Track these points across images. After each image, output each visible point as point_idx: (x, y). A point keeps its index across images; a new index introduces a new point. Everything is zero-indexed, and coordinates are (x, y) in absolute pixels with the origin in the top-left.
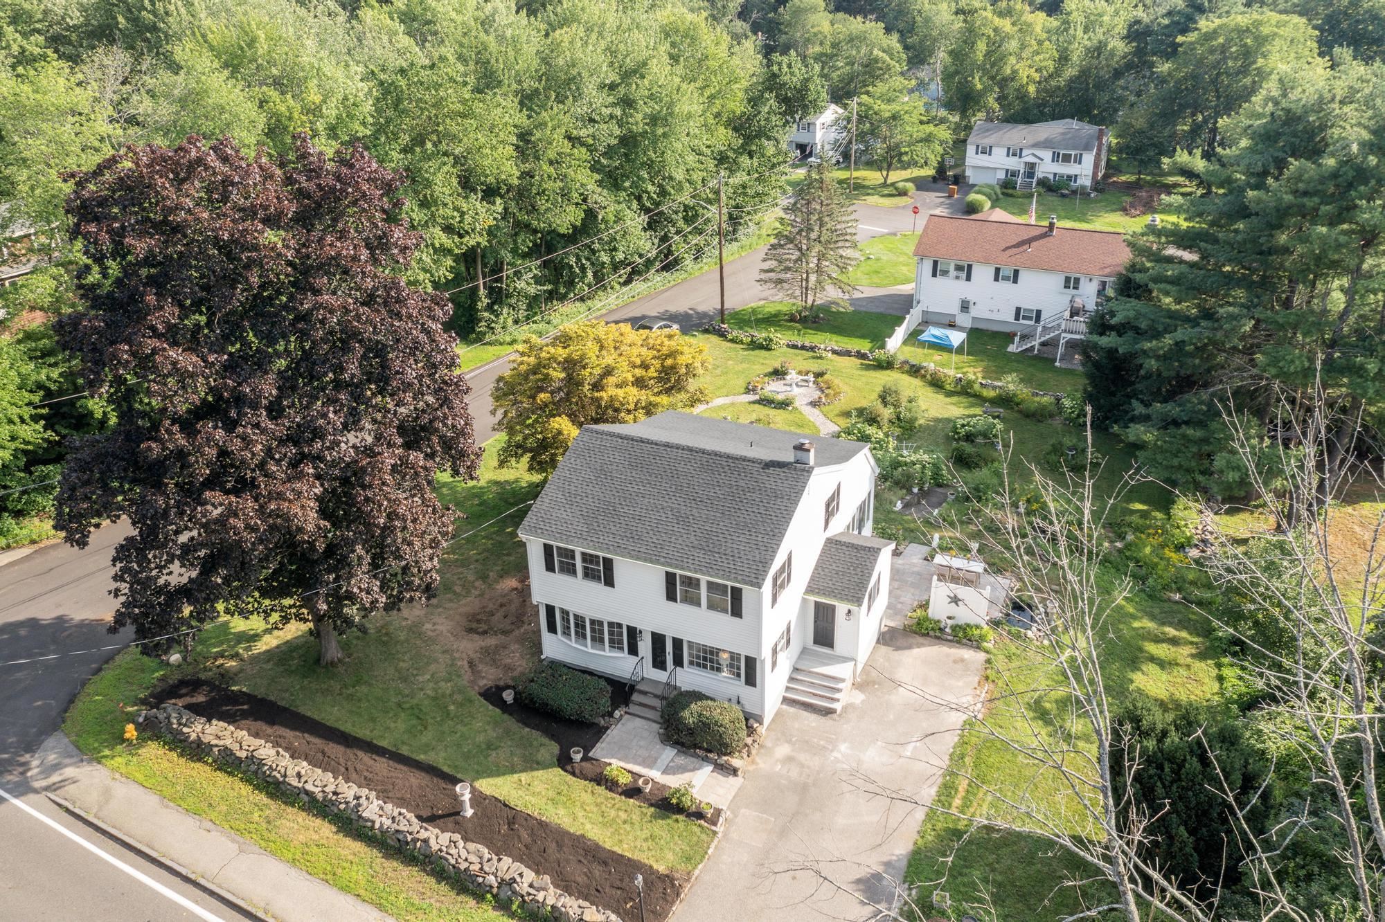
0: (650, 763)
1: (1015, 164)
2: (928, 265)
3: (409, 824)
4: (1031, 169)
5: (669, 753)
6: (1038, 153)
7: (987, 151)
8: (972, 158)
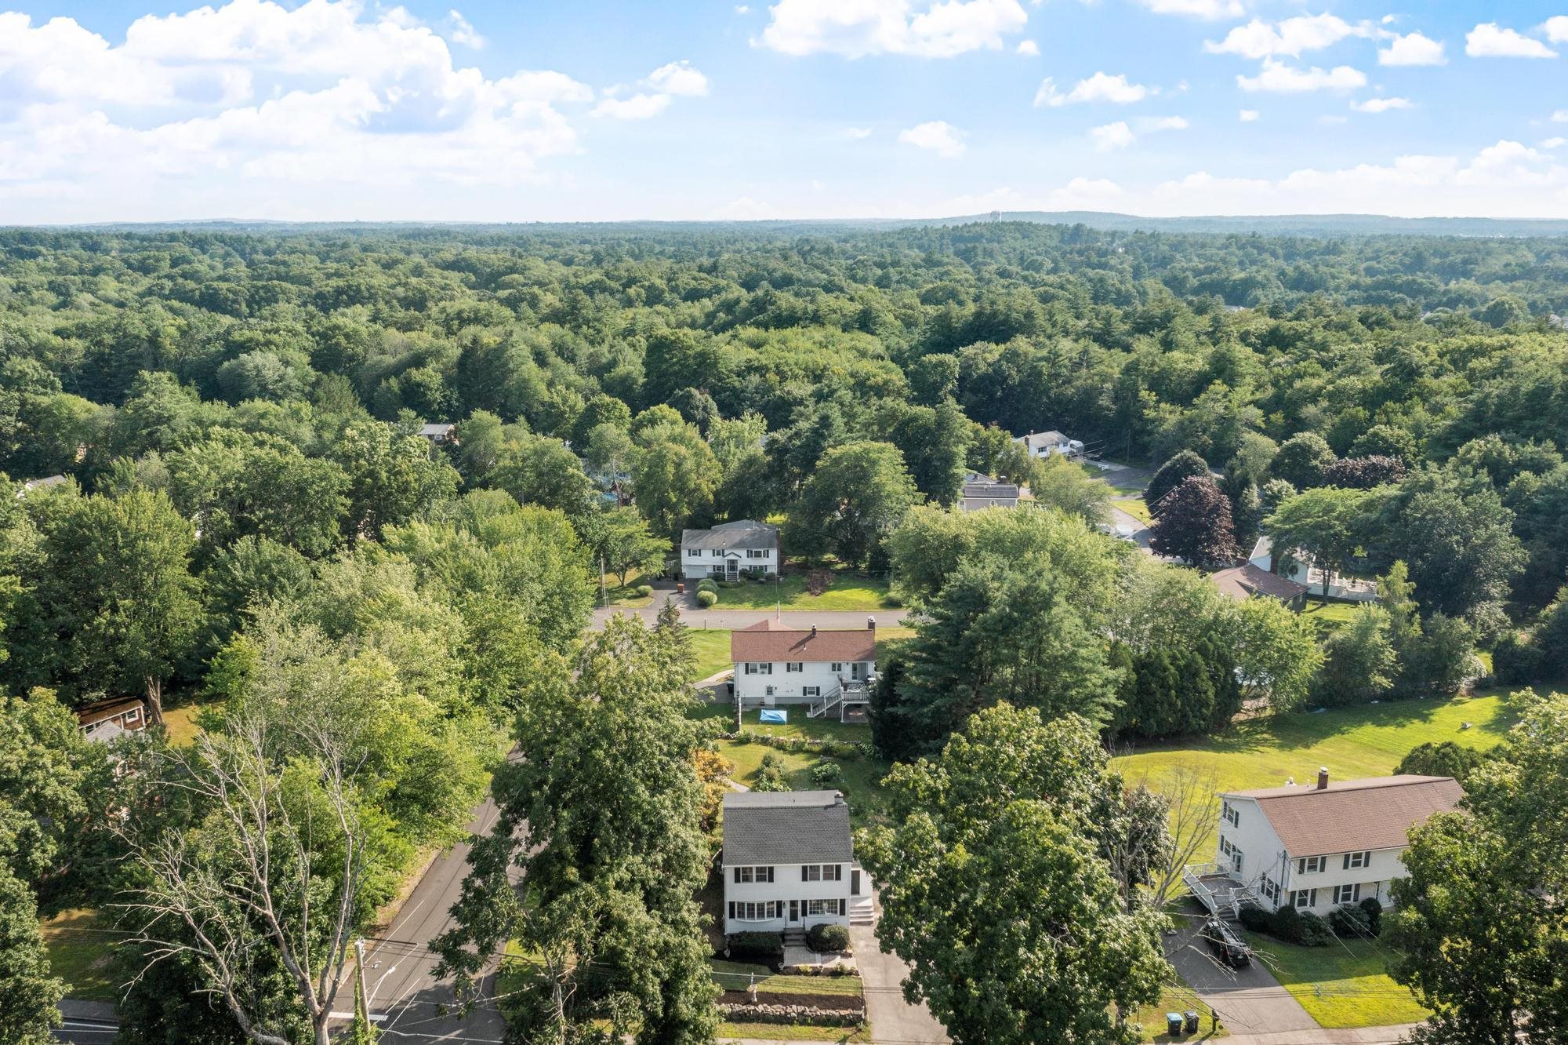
0: (814, 961)
1: (718, 560)
2: (742, 667)
4: (733, 565)
5: (818, 956)
6: (736, 552)
7: (696, 553)
8: (686, 559)
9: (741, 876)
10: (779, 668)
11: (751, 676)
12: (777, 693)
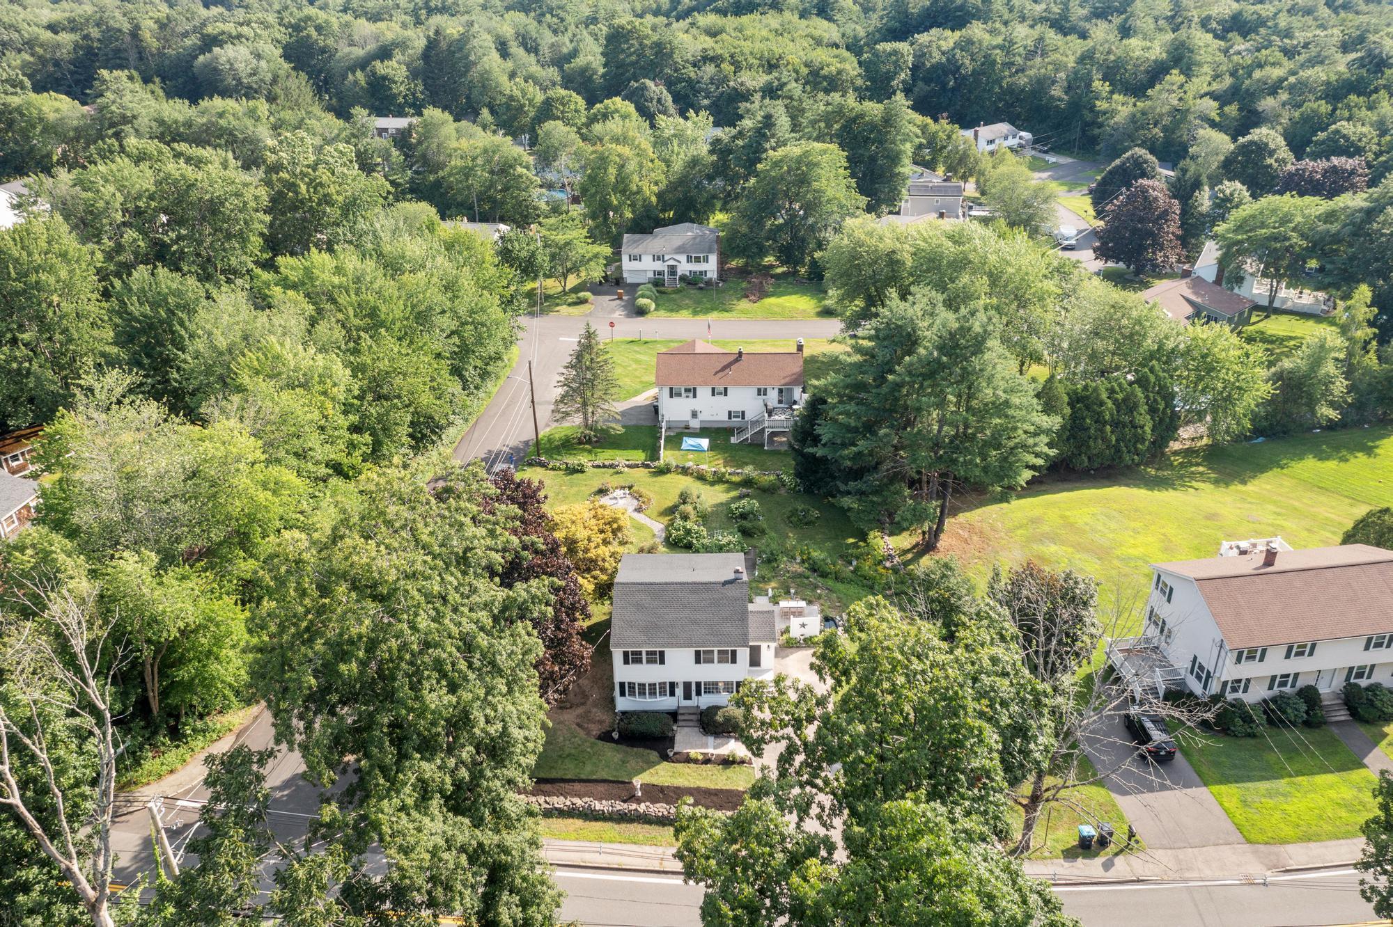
0: (706, 746)
1: (659, 266)
2: (666, 391)
3: (619, 806)
4: (673, 270)
5: (711, 740)
6: (677, 257)
7: (637, 258)
8: (627, 264)
9: (632, 658)
10: (704, 392)
11: (676, 399)
12: (701, 417)
